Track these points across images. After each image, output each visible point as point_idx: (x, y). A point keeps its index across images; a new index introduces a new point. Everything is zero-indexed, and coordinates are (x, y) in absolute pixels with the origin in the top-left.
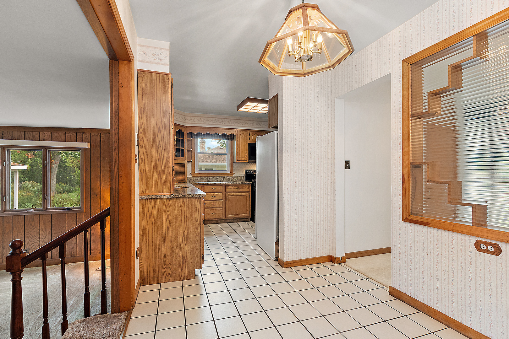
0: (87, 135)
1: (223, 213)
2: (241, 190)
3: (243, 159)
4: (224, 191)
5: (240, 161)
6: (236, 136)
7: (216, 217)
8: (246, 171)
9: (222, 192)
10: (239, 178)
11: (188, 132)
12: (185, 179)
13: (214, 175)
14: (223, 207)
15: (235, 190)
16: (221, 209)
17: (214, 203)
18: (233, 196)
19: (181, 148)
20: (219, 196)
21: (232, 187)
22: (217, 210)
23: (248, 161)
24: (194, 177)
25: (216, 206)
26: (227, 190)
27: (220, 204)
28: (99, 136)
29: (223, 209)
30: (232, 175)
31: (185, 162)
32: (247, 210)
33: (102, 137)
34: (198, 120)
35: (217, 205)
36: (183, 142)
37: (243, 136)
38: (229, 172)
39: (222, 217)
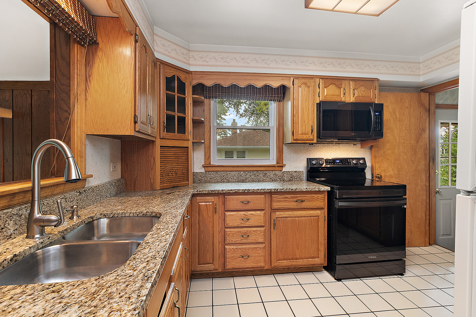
0: (8, 95)
1: (265, 256)
2: (305, 205)
3: (305, 137)
4: (267, 206)
5: (299, 142)
6: (292, 90)
7: (249, 264)
8: (309, 160)
9: (263, 210)
10: (294, 174)
11: (195, 82)
12: (188, 178)
13: (246, 169)
14: (267, 243)
15: (293, 205)
16: (260, 248)
17: (246, 233)
18: (287, 217)
19: (176, 114)
20: (257, 217)
21: (286, 198)
22: (253, 249)
23: (315, 141)
24: (209, 172)
25: (249, 241)
26: (275, 205)
27: (258, 235)
28: (28, 95)
29: (265, 247)
30: (280, 169)
31: (190, 144)
32: (318, 248)
33: (35, 98)
34: (215, 58)
35: (251, 239)
36: (182, 103)
37: (306, 89)
38: (274, 163)
39: (262, 264)
